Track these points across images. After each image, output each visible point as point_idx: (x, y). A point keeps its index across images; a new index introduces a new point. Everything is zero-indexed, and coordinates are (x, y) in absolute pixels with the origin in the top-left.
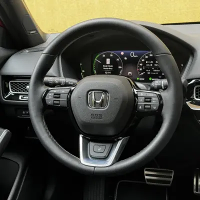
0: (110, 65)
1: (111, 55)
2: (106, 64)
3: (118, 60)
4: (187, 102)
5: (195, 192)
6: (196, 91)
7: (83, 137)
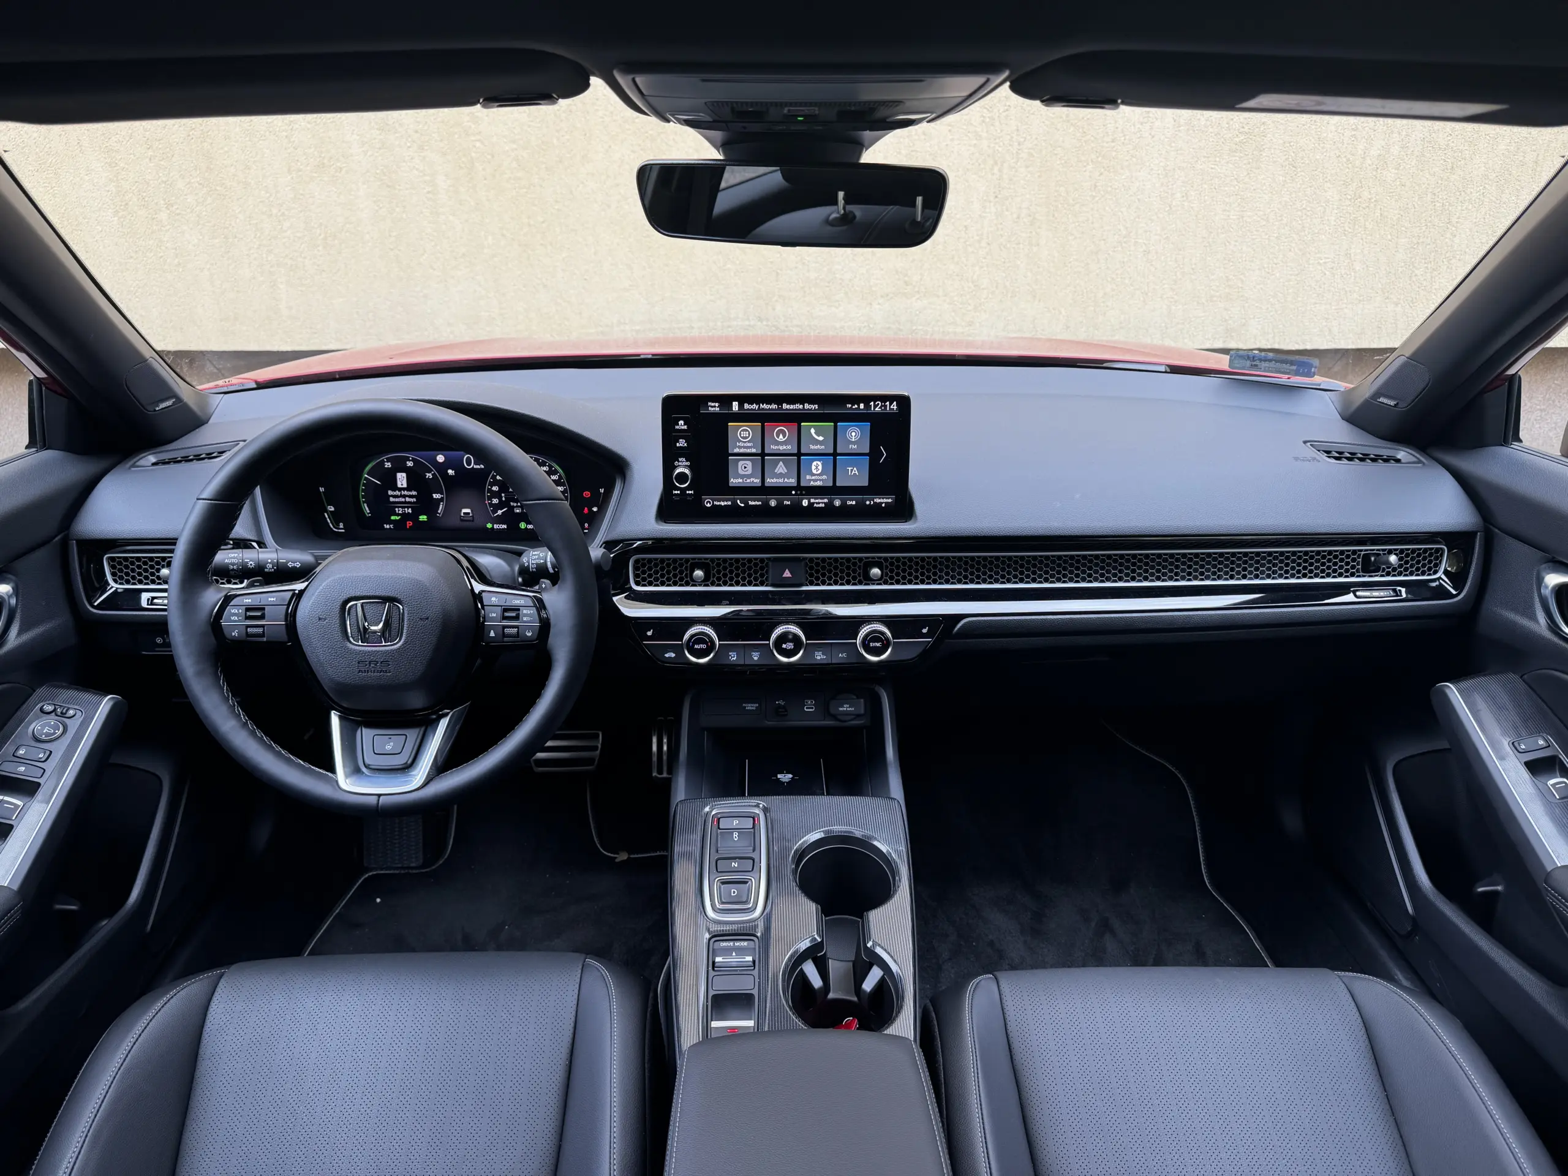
0: (408, 489)
1: (410, 464)
2: (395, 488)
3: (429, 475)
4: (615, 599)
5: (655, 774)
6: (636, 568)
7: (340, 718)
